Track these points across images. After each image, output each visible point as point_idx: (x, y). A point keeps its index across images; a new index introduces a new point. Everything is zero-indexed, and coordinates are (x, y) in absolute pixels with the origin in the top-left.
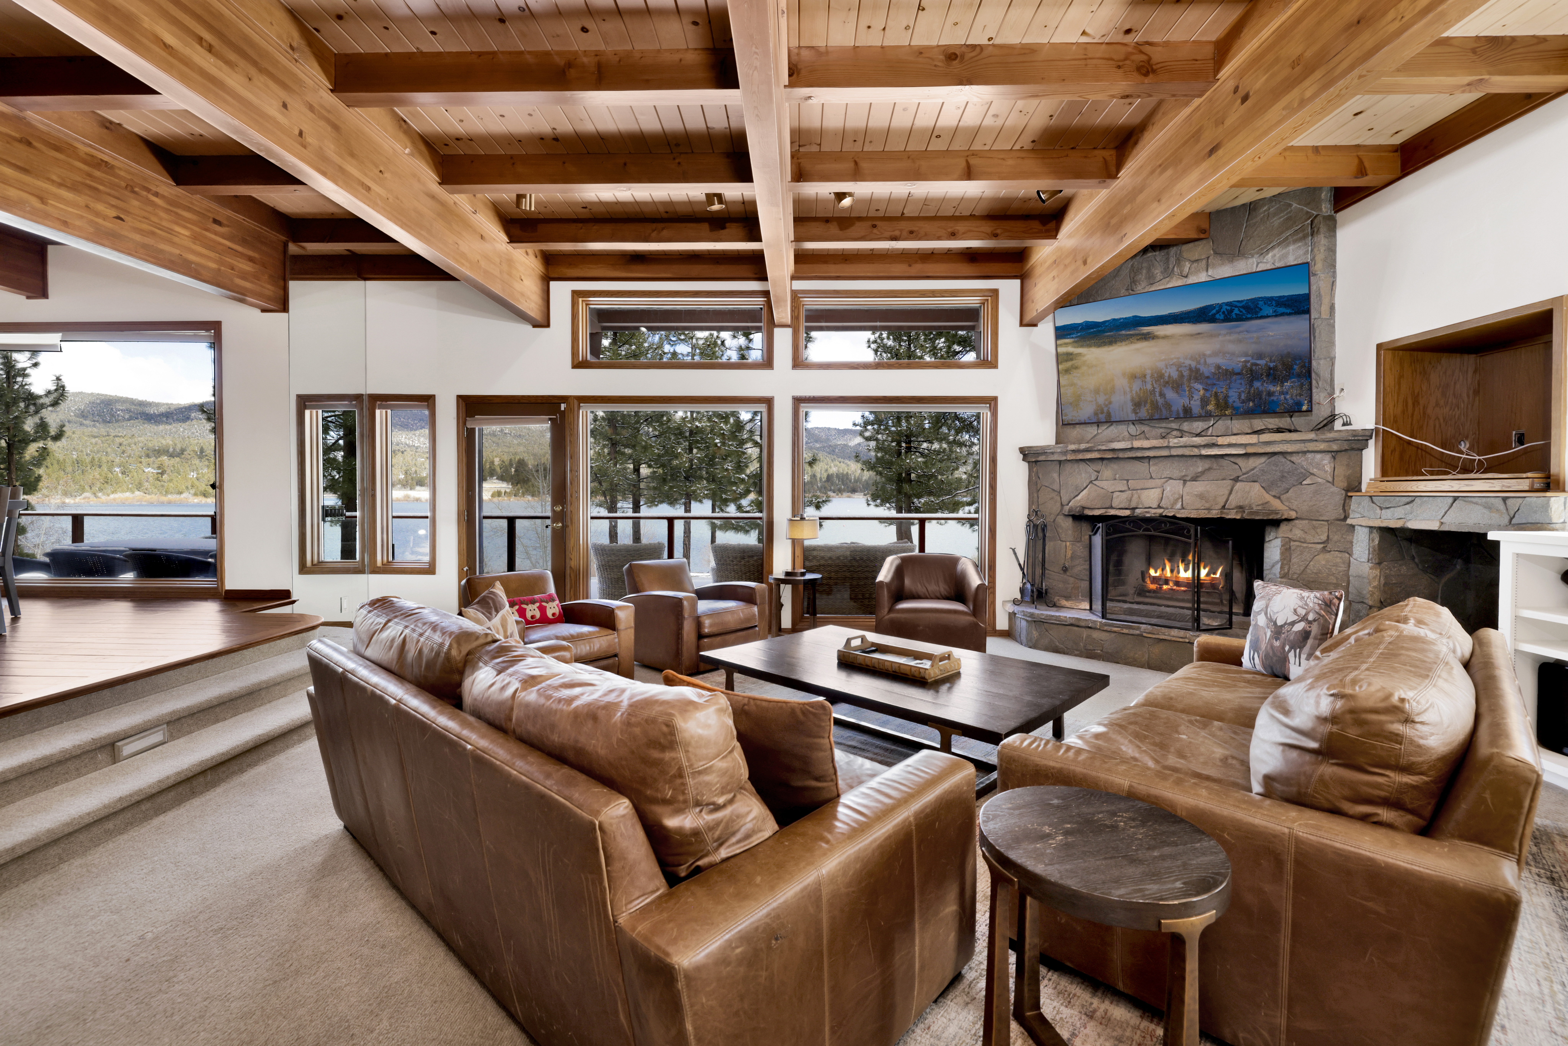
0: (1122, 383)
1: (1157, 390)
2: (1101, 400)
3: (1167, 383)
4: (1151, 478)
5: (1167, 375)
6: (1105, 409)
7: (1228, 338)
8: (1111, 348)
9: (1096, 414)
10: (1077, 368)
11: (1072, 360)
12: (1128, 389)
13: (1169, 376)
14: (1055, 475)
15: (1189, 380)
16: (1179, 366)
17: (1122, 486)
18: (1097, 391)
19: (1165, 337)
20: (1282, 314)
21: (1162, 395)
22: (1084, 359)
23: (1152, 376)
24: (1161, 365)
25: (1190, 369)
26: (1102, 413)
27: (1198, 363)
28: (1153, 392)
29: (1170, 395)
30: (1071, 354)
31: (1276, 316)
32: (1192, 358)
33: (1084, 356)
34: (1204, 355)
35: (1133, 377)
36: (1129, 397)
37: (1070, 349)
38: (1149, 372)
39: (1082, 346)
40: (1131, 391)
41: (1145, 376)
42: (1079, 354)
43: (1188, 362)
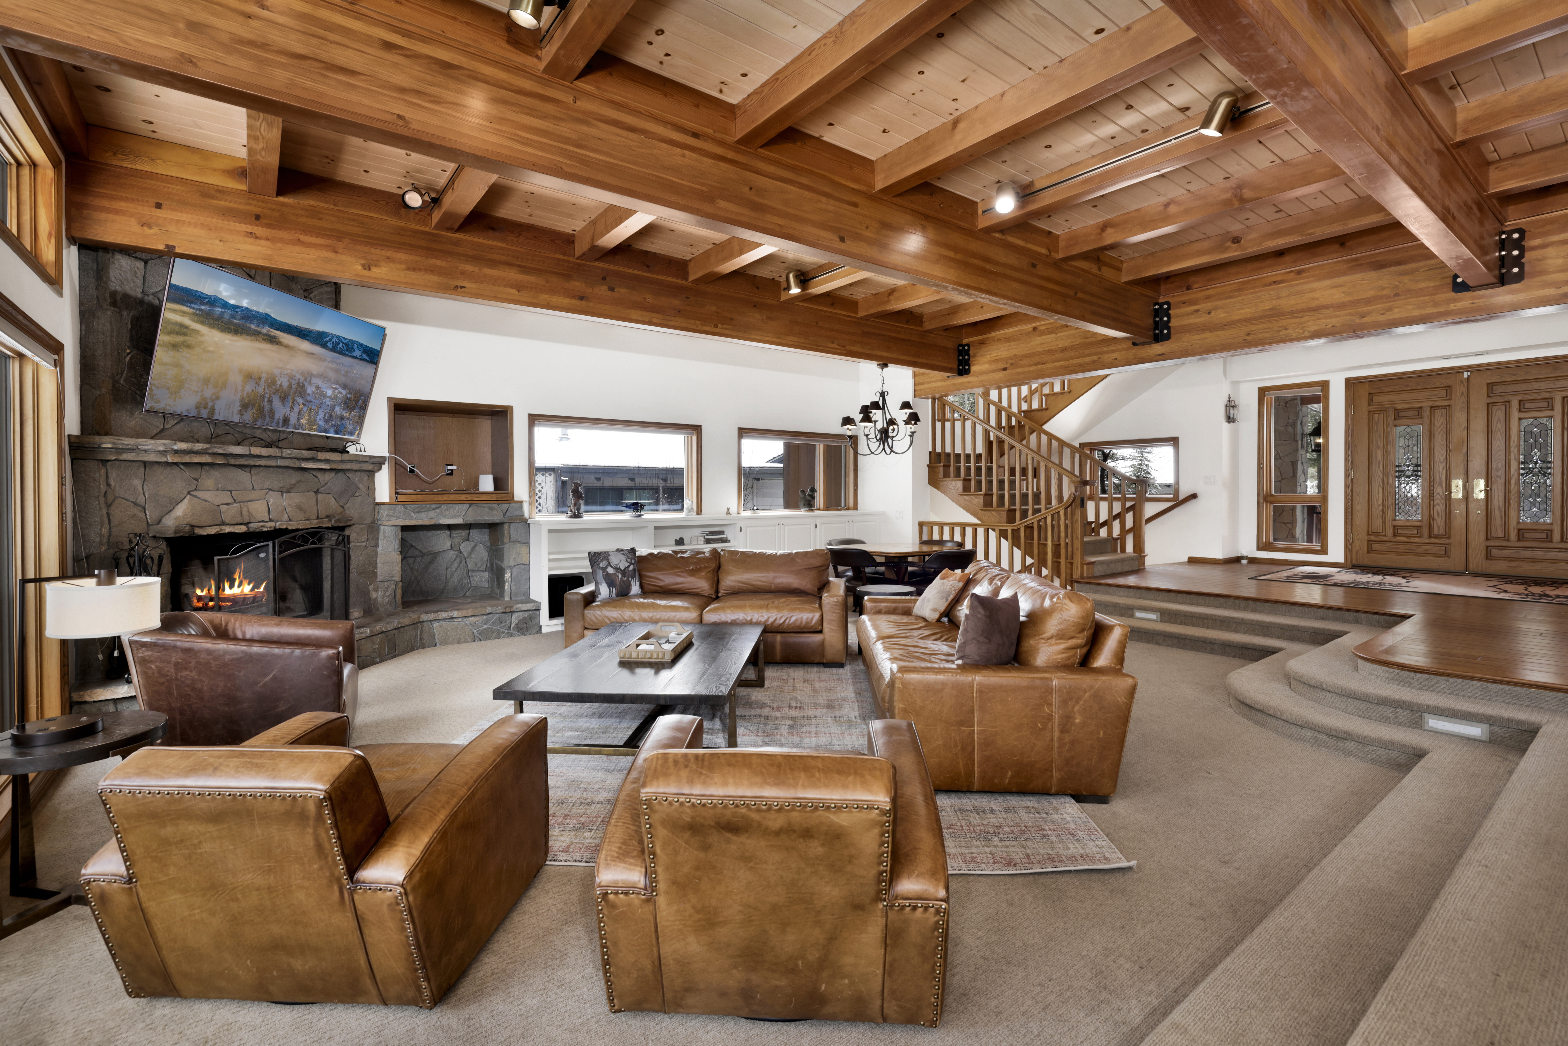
0: (236, 379)
1: (267, 396)
2: (209, 393)
3: (277, 390)
4: (253, 488)
5: (279, 383)
6: (210, 404)
7: (330, 365)
8: (235, 338)
9: (197, 407)
10: (189, 347)
11: (185, 334)
12: (240, 388)
13: (281, 385)
14: (138, 483)
15: (295, 393)
16: (291, 377)
17: (225, 497)
18: (206, 381)
19: (287, 347)
20: (364, 360)
21: (270, 401)
22: (202, 339)
23: (266, 381)
24: (277, 372)
25: (298, 383)
26: (205, 408)
27: (305, 380)
28: (262, 397)
29: (277, 403)
30: (187, 327)
31: (360, 359)
32: (302, 374)
33: (202, 335)
34: (311, 374)
35: (249, 376)
36: (239, 397)
37: (187, 321)
38: (264, 376)
39: (203, 323)
40: (243, 390)
41: (260, 379)
42: (197, 332)
43: (298, 376)
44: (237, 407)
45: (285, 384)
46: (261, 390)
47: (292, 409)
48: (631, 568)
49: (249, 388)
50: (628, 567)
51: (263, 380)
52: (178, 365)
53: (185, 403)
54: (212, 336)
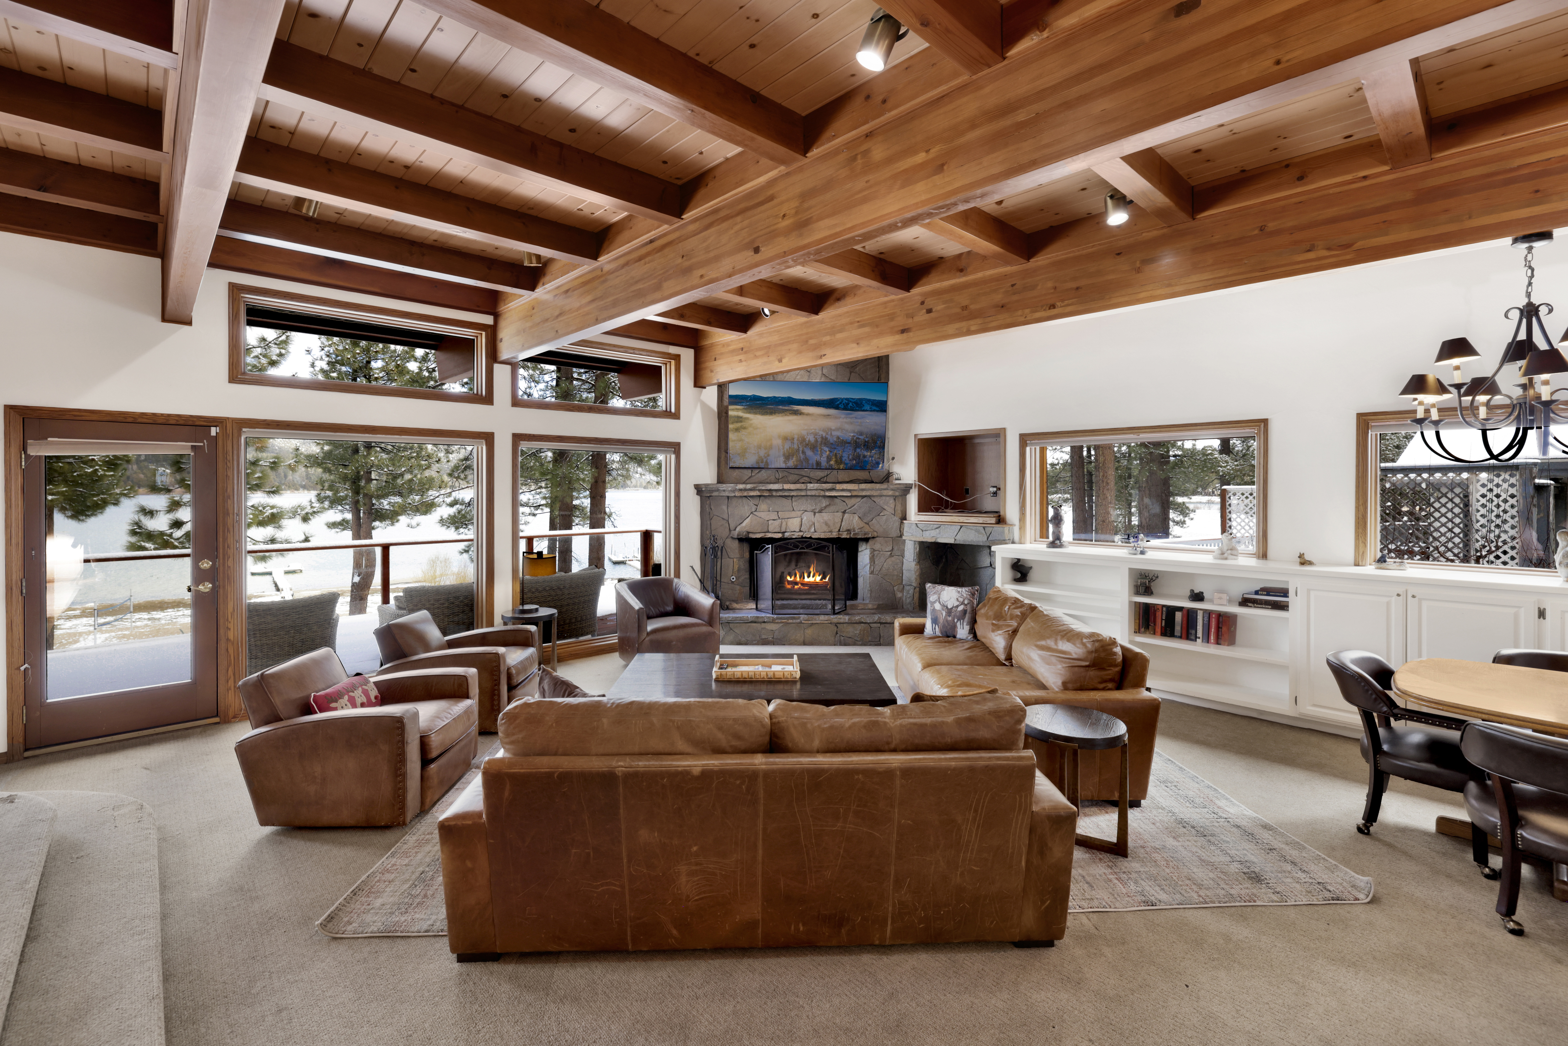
0: (777, 442)
1: (801, 449)
2: (762, 453)
3: (807, 445)
4: (794, 510)
5: (807, 439)
6: (765, 460)
7: (845, 419)
8: (771, 417)
9: (757, 463)
10: (745, 428)
11: (742, 422)
12: (781, 447)
13: (809, 441)
14: (725, 507)
15: (821, 444)
16: (815, 434)
17: (774, 516)
18: (759, 447)
19: (808, 414)
20: (874, 410)
21: (803, 452)
22: (751, 422)
23: (798, 440)
24: (804, 432)
25: (822, 437)
26: (762, 462)
27: (827, 434)
28: (798, 450)
29: (809, 453)
30: (742, 417)
31: (871, 411)
32: (824, 430)
33: (751, 420)
34: (831, 429)
35: (785, 439)
36: (782, 453)
37: (741, 414)
38: (796, 437)
39: (750, 413)
40: (784, 448)
41: (793, 439)
42: (747, 419)
43: (821, 433)
44: (782, 459)
45: (812, 439)
46: (796, 446)
47: (821, 456)
48: (961, 608)
49: (787, 446)
50: (957, 606)
51: (795, 440)
52: (741, 440)
53: (750, 461)
54: (757, 420)
